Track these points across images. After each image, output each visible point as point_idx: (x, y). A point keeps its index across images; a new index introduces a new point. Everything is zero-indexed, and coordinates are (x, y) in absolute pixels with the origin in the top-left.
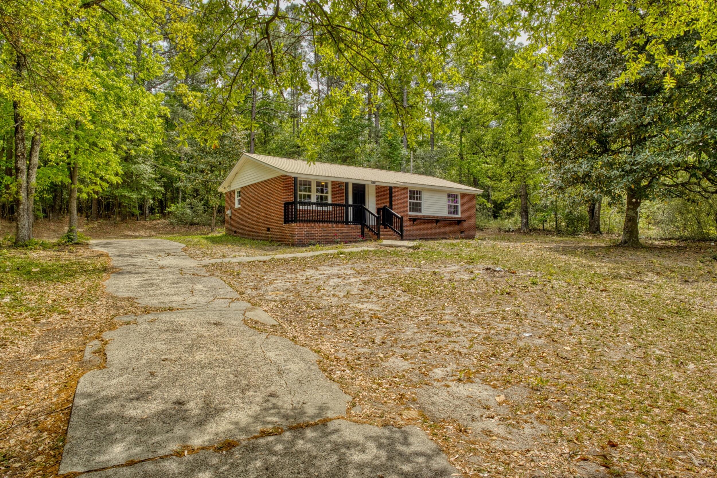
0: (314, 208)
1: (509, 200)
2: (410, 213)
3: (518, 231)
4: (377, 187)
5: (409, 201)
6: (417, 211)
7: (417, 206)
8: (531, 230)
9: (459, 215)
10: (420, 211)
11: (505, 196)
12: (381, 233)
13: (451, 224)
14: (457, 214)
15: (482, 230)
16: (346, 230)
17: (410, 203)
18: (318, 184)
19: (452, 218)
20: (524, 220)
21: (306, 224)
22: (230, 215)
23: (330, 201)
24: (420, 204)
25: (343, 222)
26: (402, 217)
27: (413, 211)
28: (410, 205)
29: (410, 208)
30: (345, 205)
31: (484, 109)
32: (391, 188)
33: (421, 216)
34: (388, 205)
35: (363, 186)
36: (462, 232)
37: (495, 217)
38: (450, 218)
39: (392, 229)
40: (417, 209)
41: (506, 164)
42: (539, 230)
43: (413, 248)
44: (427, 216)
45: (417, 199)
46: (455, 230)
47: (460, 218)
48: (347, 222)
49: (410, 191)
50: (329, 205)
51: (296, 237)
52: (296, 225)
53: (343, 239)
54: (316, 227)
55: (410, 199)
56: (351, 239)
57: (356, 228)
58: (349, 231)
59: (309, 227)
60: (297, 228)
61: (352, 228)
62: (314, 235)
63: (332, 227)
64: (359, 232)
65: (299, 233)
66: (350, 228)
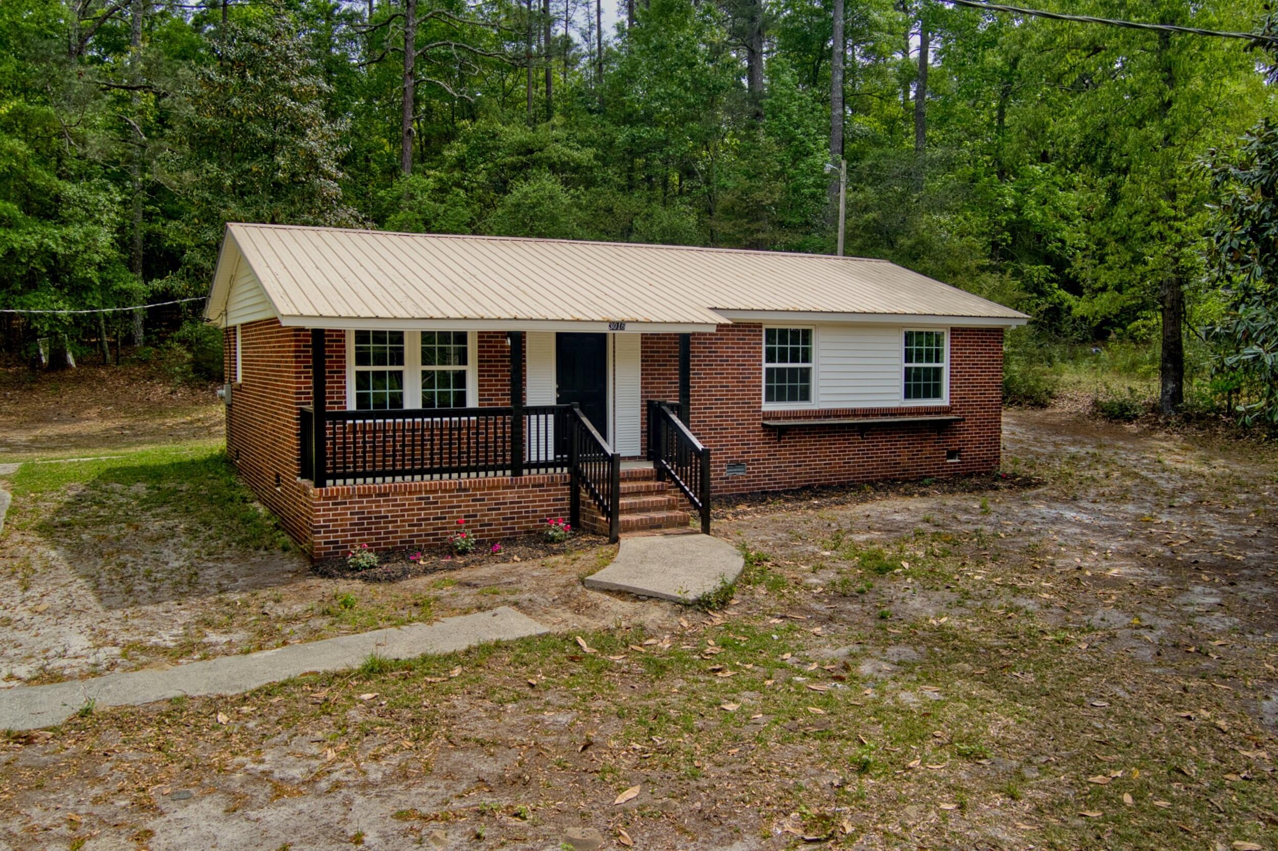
2: (768, 407)
4: (647, 338)
5: (767, 365)
6: (793, 398)
7: (793, 380)
9: (944, 401)
10: (805, 396)
14: (937, 394)
16: (511, 496)
17: (769, 371)
18: (429, 336)
19: (919, 411)
20: (1171, 386)
21: (359, 488)
22: (229, 400)
23: (472, 402)
24: (806, 375)
25: (503, 468)
26: (707, 453)
27: (781, 398)
28: (769, 380)
29: (769, 390)
30: (511, 413)
32: (684, 342)
33: (807, 415)
34: (675, 395)
35: (598, 342)
36: (952, 452)
38: (912, 412)
39: (678, 484)
40: (793, 390)
44: (828, 414)
45: (795, 360)
46: (928, 451)
47: (947, 412)
48: (517, 467)
49: (770, 333)
50: (470, 412)
51: (319, 532)
52: (321, 492)
53: (501, 524)
54: (398, 494)
55: (767, 361)
56: (532, 522)
57: (548, 485)
58: (523, 497)
59: (371, 496)
60: (323, 505)
61: (533, 486)
62: (390, 522)
63: (458, 491)
64: (563, 499)
65: (330, 521)
66: (528, 486)
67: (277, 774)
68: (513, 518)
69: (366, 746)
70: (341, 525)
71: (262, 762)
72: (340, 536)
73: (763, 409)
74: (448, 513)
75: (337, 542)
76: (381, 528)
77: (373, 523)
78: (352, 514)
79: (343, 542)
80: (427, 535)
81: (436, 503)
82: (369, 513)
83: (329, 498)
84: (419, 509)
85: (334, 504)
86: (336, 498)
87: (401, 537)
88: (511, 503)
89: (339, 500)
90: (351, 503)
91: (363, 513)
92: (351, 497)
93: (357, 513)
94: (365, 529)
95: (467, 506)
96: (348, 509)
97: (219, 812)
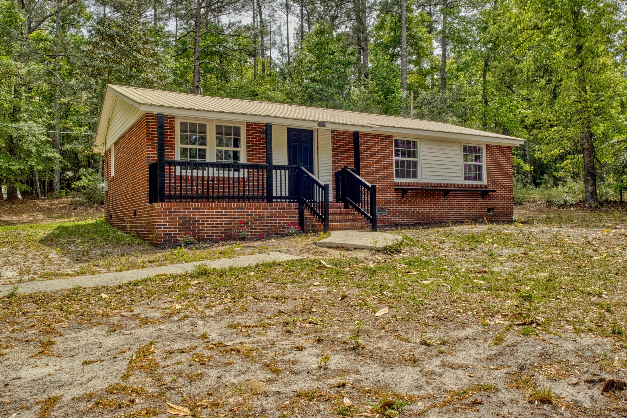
0: (211, 172)
1: (562, 157)
2: (396, 180)
3: (581, 204)
4: (334, 133)
5: (395, 158)
6: (409, 176)
7: (409, 167)
8: (601, 204)
9: (484, 182)
10: (415, 175)
11: (556, 152)
12: (330, 217)
13: (471, 197)
14: (480, 179)
15: (520, 204)
16: (267, 213)
17: (397, 162)
18: (219, 130)
19: (472, 186)
20: (590, 188)
21: (183, 204)
22: (106, 189)
23: (243, 160)
24: (415, 164)
25: (262, 198)
26: (374, 187)
27: (403, 176)
28: (397, 166)
29: (397, 171)
30: (266, 167)
31: (519, 22)
32: (356, 135)
33: (417, 185)
34: (351, 165)
35: (310, 133)
36: (489, 210)
37: (537, 185)
38: (468, 186)
39: (357, 209)
40: (409, 172)
41: (557, 101)
42: (616, 202)
43: (386, 250)
44: (427, 185)
45: (409, 156)
46: (478, 207)
47: (486, 187)
48: (270, 198)
49: (396, 142)
50: (243, 166)
51: (160, 228)
52: (162, 205)
53: (262, 229)
54: (205, 209)
55: (395, 156)
56: (279, 228)
57: (287, 209)
58: (273, 214)
59: (190, 209)
60: (163, 212)
61: (279, 209)
62: (201, 224)
63: (238, 209)
64: (295, 217)
65: (167, 222)
66: (276, 209)
67: (143, 316)
68: (268, 226)
69: (201, 303)
70: (173, 225)
71: (133, 311)
72: (173, 231)
73: (394, 181)
74: (233, 221)
75: (171, 234)
76: (196, 227)
77: (191, 224)
78: (179, 218)
79: (174, 234)
80: (221, 233)
81: (226, 215)
82: (189, 218)
83: (167, 209)
84: (217, 218)
85: (169, 212)
86: (170, 209)
87: (207, 233)
88: (267, 217)
89: (172, 210)
90: (178, 212)
91: (186, 218)
92: (179, 209)
93: (182, 218)
94: (187, 228)
95: (243, 218)
96: (177, 215)
97: (104, 332)
